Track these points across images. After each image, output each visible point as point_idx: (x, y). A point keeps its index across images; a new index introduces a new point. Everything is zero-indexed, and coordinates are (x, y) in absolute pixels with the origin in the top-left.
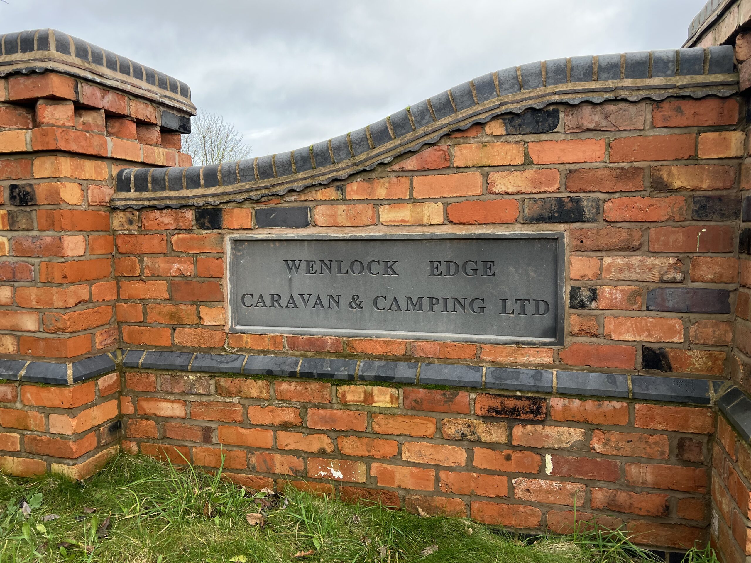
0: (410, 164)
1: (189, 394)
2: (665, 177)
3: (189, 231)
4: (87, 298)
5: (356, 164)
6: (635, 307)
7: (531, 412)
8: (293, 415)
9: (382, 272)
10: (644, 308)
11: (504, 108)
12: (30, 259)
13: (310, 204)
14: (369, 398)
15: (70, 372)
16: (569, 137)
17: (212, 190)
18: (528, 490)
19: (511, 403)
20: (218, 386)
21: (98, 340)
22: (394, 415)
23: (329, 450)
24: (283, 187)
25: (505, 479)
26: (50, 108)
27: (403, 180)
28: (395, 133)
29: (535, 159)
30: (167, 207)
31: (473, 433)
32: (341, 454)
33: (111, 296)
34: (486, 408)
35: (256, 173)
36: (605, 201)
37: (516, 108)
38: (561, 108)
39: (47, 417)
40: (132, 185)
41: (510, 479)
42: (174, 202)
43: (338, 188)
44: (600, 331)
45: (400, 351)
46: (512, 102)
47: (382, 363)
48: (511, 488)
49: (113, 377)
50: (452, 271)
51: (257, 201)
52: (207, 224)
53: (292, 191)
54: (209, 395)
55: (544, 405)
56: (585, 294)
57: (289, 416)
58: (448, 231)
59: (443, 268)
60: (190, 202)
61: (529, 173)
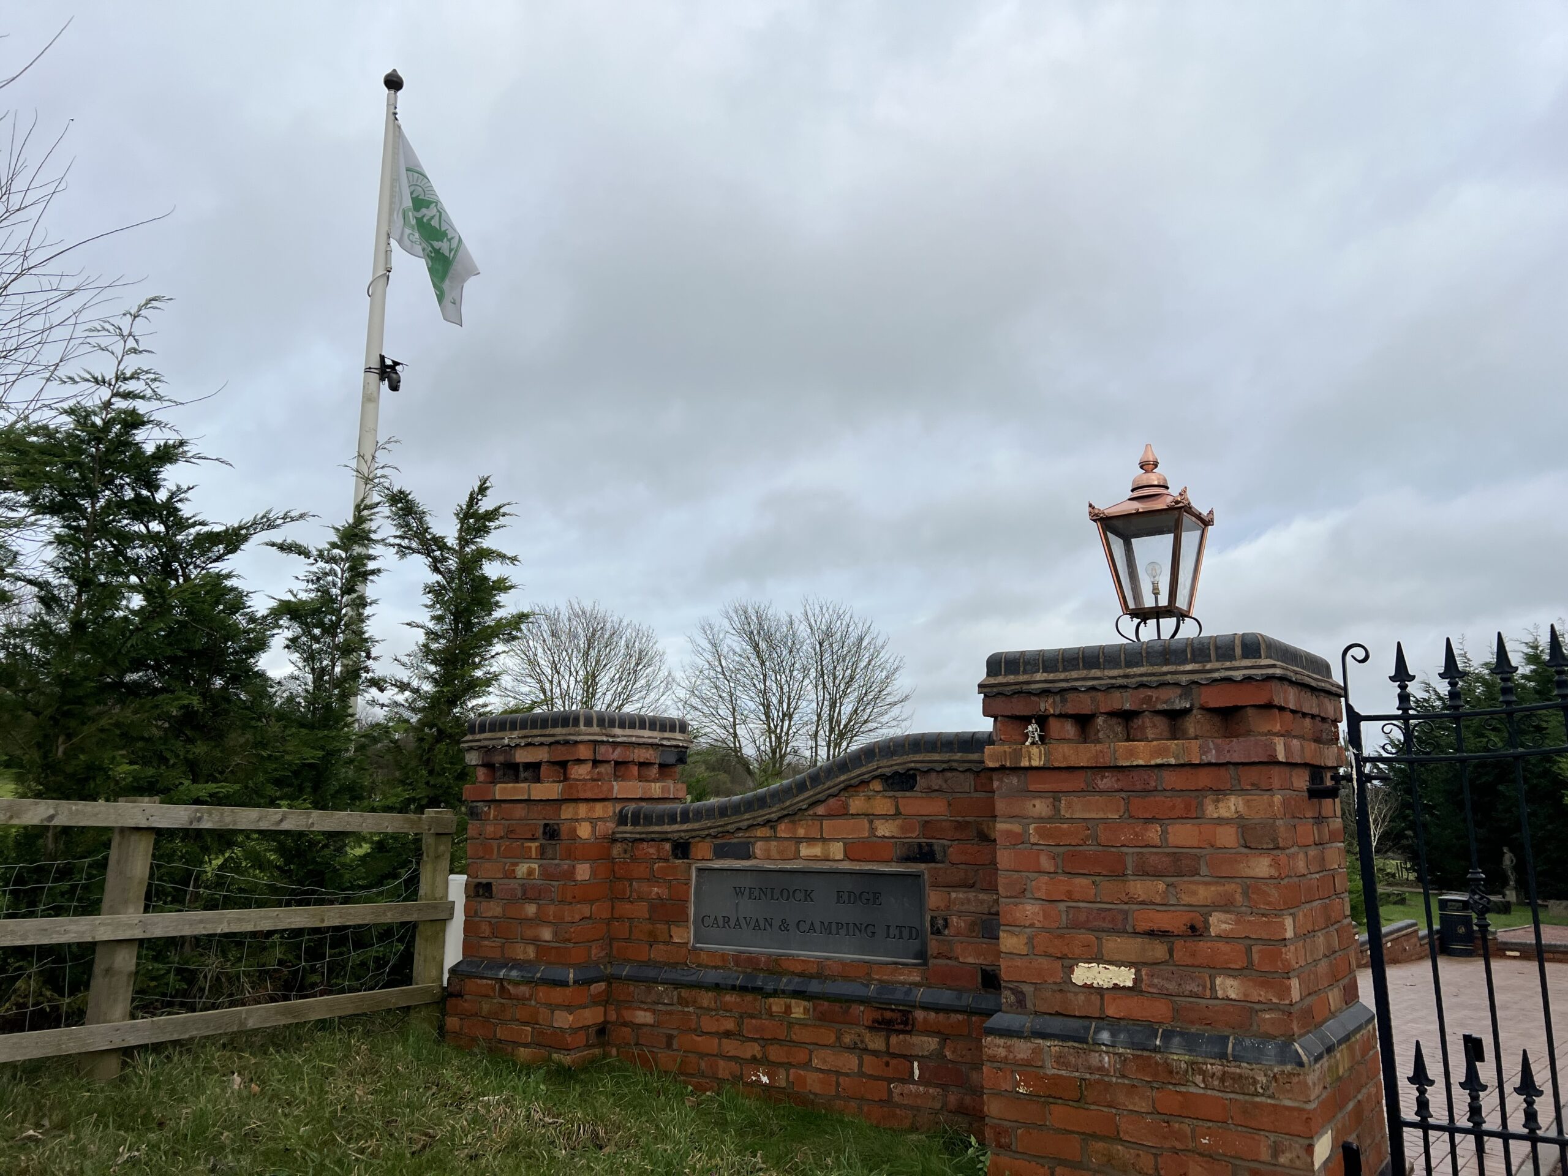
0: (820, 810)
1: (658, 1004)
2: (986, 830)
3: (666, 860)
4: (588, 915)
5: (782, 809)
6: (974, 934)
7: (901, 1023)
8: (732, 1025)
9: (803, 899)
10: (980, 936)
11: (880, 770)
12: (552, 883)
13: (752, 840)
14: (788, 1009)
15: (571, 976)
16: (924, 795)
17: (685, 827)
18: (902, 1094)
19: (888, 1015)
20: (679, 996)
21: (593, 952)
22: (806, 1025)
23: (759, 1056)
24: (733, 826)
25: (885, 1083)
26: (576, 767)
27: (816, 822)
28: (811, 785)
29: (902, 810)
30: (653, 840)
31: (862, 1042)
32: (768, 1061)
33: (606, 915)
34: (871, 1018)
35: (716, 812)
36: (949, 847)
37: (887, 771)
38: (917, 773)
39: (552, 1013)
40: (629, 820)
41: (889, 1085)
42: (657, 836)
43: (772, 827)
44: (951, 955)
45: (813, 970)
46: (885, 767)
47: (801, 979)
48: (890, 1092)
49: (603, 985)
50: (852, 900)
51: (715, 837)
52: (680, 855)
53: (739, 829)
54: (672, 1005)
55: (911, 1017)
56: (941, 922)
57: (730, 1025)
58: (847, 865)
59: (845, 897)
60: (669, 836)
61: (899, 822)
